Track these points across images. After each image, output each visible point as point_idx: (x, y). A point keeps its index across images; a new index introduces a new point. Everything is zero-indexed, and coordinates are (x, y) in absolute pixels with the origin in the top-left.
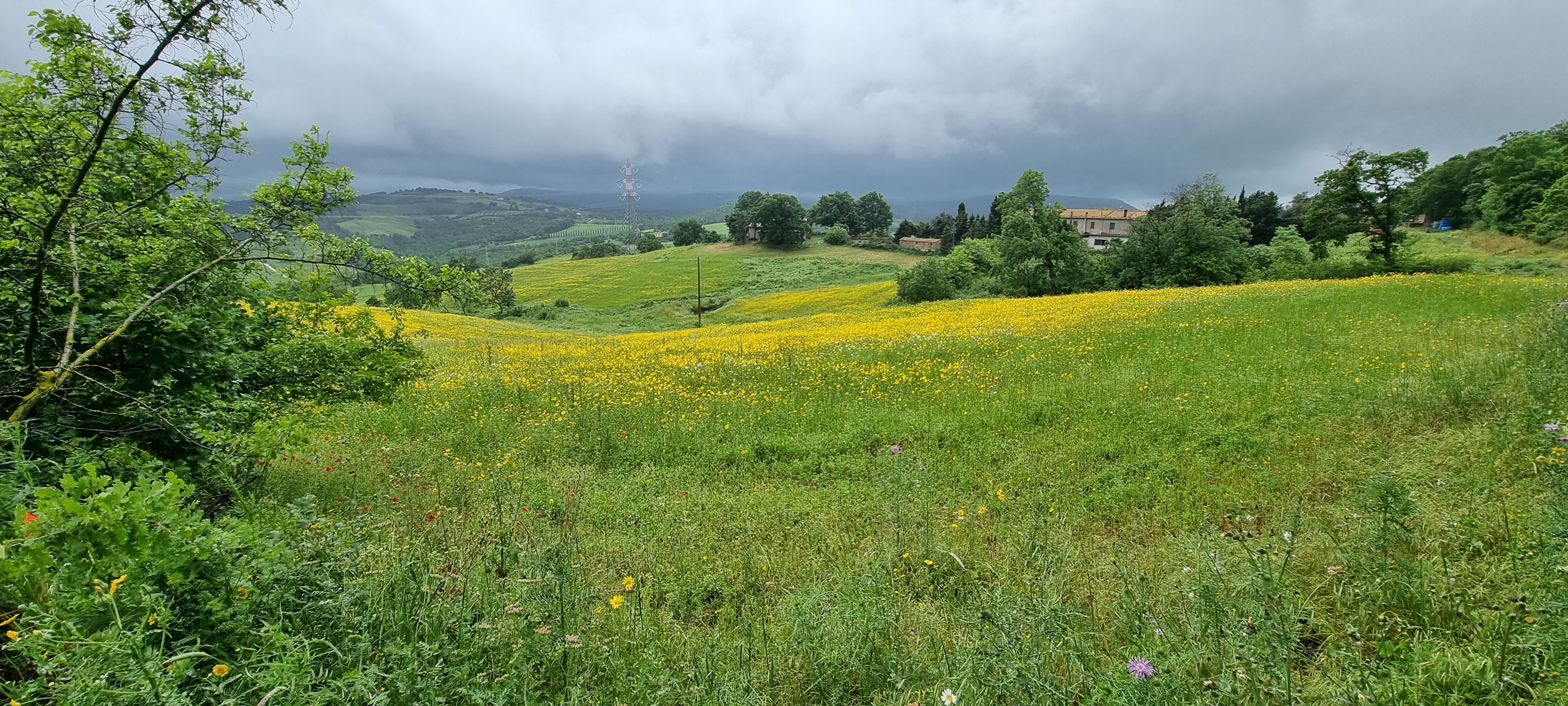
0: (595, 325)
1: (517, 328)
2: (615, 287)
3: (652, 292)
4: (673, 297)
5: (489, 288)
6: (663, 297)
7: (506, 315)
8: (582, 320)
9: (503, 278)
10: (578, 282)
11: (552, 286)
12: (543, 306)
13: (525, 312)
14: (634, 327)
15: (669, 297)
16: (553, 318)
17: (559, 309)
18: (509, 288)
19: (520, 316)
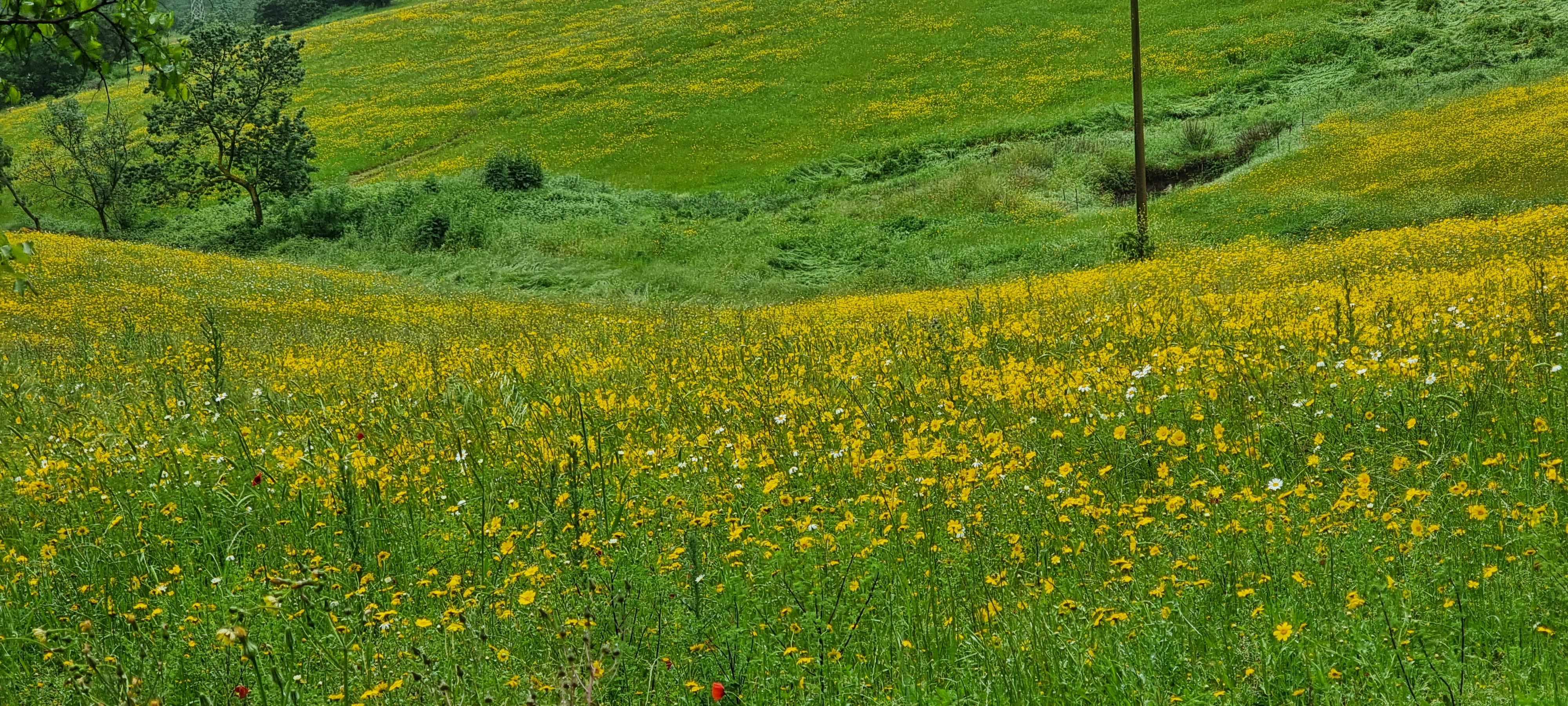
0: (659, 268)
1: (323, 290)
2: (750, 87)
3: (917, 105)
4: (1015, 123)
5: (204, 118)
6: (968, 127)
7: (278, 235)
8: (603, 245)
9: (266, 71)
10: (581, 76)
11: (473, 97)
12: (431, 187)
13: (357, 216)
14: (837, 272)
15: (993, 124)
16: (476, 238)
17: (498, 199)
18: (288, 113)
19: (334, 235)
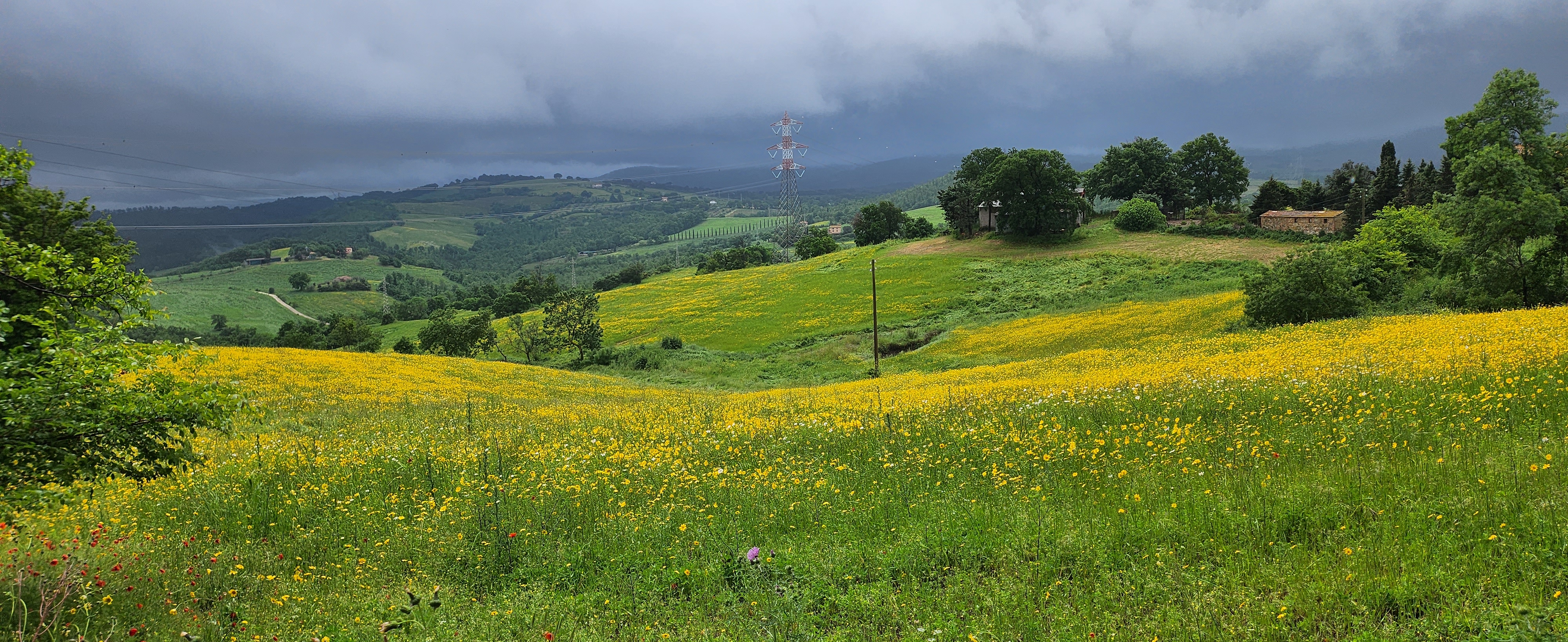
0: (720, 378)
1: (596, 384)
2: (757, 315)
3: (815, 322)
4: (849, 328)
5: (564, 322)
6: (832, 330)
7: (588, 364)
8: (701, 369)
9: (586, 306)
10: (701, 310)
11: (661, 316)
12: (642, 347)
13: (616, 357)
14: (782, 380)
15: (841, 328)
16: (656, 366)
17: (666, 352)
18: (594, 321)
19: (607, 364)
